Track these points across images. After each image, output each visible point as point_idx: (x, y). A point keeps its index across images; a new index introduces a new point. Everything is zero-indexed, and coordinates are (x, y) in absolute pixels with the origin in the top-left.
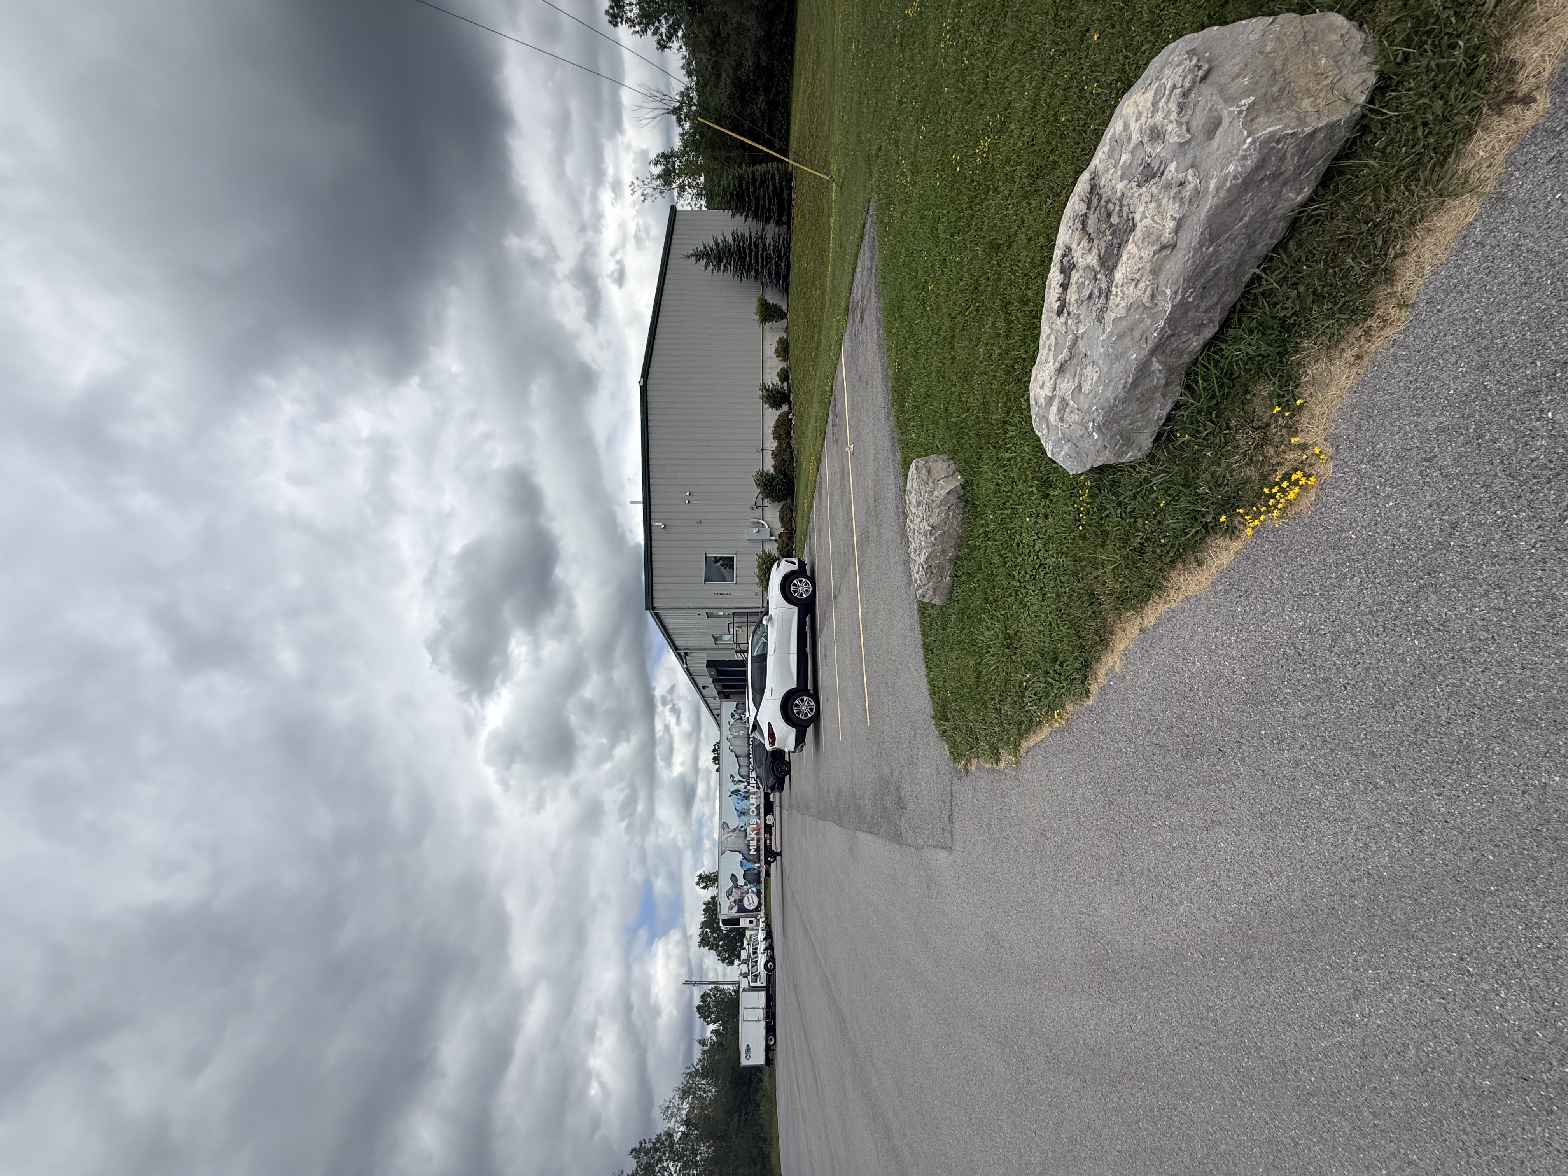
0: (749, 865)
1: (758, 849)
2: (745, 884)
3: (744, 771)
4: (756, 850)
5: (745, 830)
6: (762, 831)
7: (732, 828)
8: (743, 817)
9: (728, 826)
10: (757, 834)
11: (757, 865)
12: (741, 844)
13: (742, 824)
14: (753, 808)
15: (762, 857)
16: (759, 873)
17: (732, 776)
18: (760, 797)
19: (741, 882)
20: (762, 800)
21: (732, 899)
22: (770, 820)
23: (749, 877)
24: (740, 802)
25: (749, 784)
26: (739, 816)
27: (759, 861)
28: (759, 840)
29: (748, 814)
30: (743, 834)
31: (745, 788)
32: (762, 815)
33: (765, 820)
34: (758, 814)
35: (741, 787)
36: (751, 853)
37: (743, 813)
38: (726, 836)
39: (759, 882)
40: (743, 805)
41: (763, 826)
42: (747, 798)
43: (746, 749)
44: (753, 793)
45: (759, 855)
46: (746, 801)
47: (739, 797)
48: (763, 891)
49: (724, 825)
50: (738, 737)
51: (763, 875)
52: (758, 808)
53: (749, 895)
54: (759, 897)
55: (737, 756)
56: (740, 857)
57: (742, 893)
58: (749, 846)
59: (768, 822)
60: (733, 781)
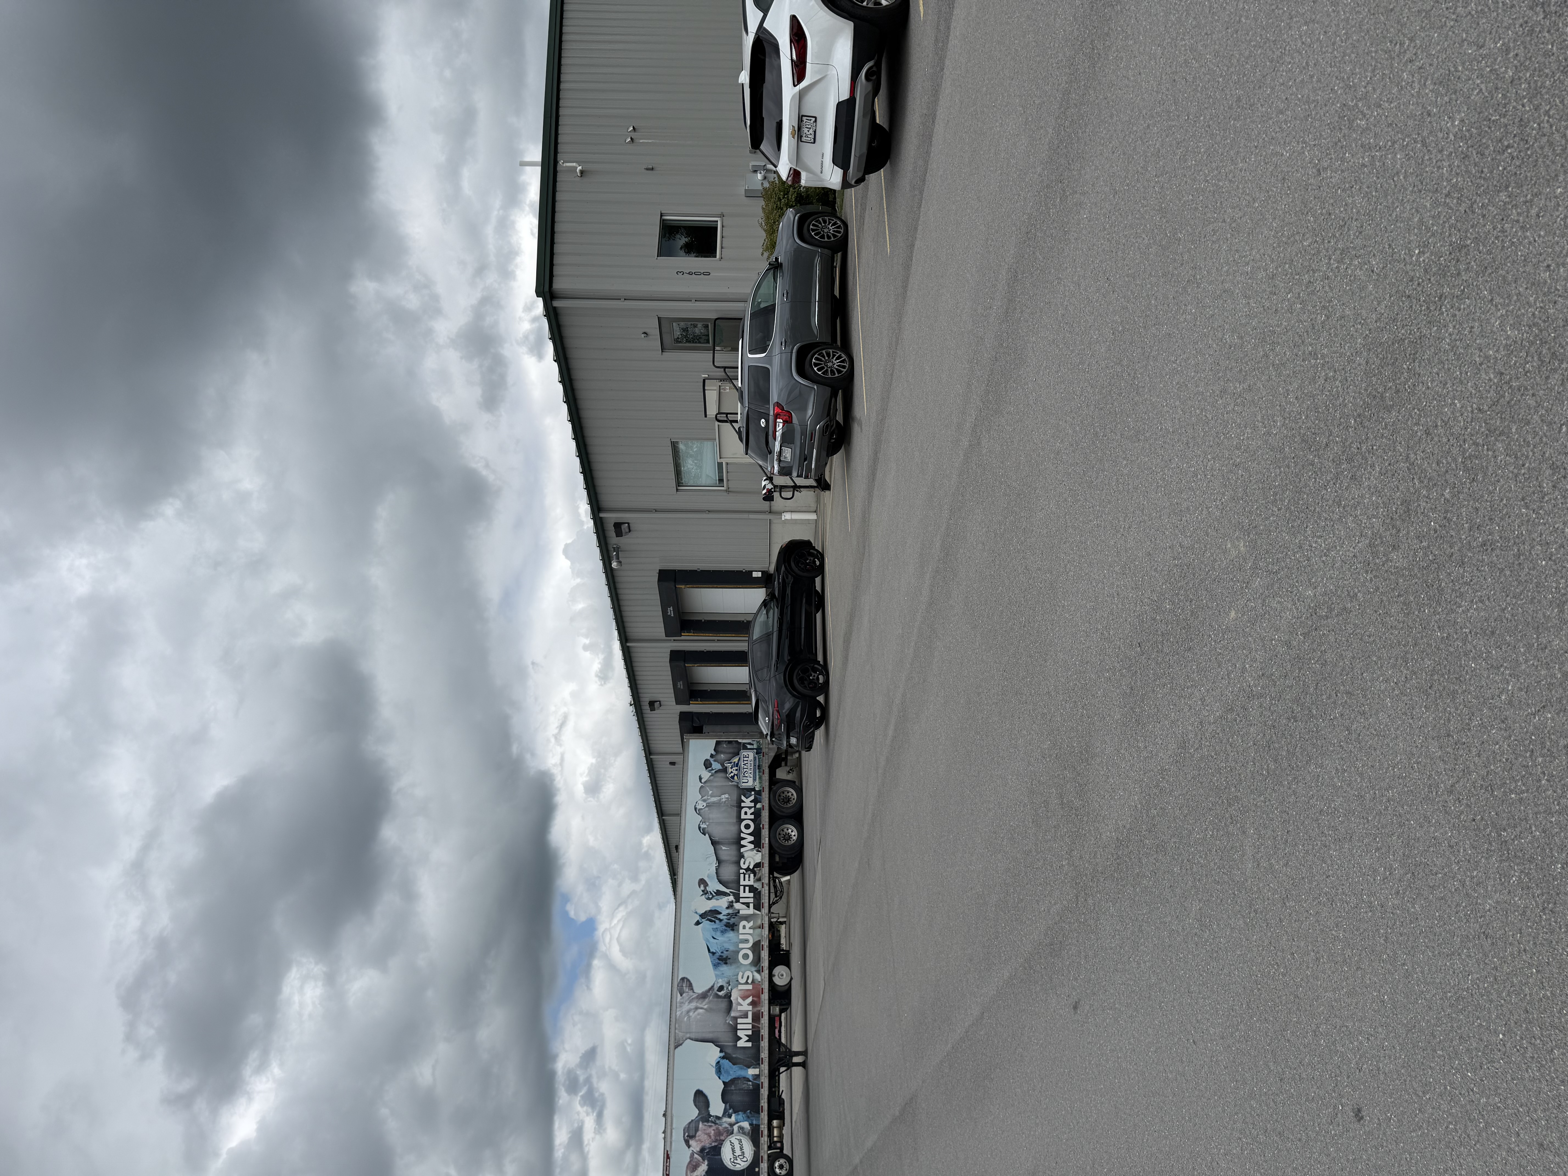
0: (735, 1071)
1: (755, 1037)
2: (726, 1113)
3: (728, 872)
4: (750, 1038)
5: (728, 996)
6: (765, 997)
7: (699, 989)
8: (724, 968)
9: (690, 986)
10: (753, 1004)
11: (752, 1072)
12: (717, 1025)
13: (721, 982)
14: (746, 949)
15: (765, 1055)
16: (757, 1088)
17: (702, 882)
18: (761, 927)
19: (717, 1107)
20: (766, 931)
21: (696, 1146)
22: (781, 976)
23: (736, 1098)
24: (718, 935)
25: (737, 898)
26: (716, 966)
27: (756, 1061)
28: (757, 1018)
29: (736, 960)
30: (723, 1005)
31: (730, 906)
32: (765, 964)
33: (771, 976)
34: (757, 962)
35: (721, 904)
36: (741, 1044)
37: (722, 959)
38: (686, 1007)
39: (757, 1110)
40: (725, 941)
41: (766, 986)
42: (732, 927)
43: (734, 829)
44: (747, 918)
45: (757, 1048)
46: (731, 934)
47: (718, 925)
48: (764, 1128)
49: (684, 986)
50: (717, 804)
51: (764, 1092)
52: (756, 947)
53: (733, 1139)
54: (756, 1142)
55: (714, 843)
56: (713, 1053)
57: (719, 1133)
58: (735, 1029)
59: (778, 981)
60: (705, 892)
